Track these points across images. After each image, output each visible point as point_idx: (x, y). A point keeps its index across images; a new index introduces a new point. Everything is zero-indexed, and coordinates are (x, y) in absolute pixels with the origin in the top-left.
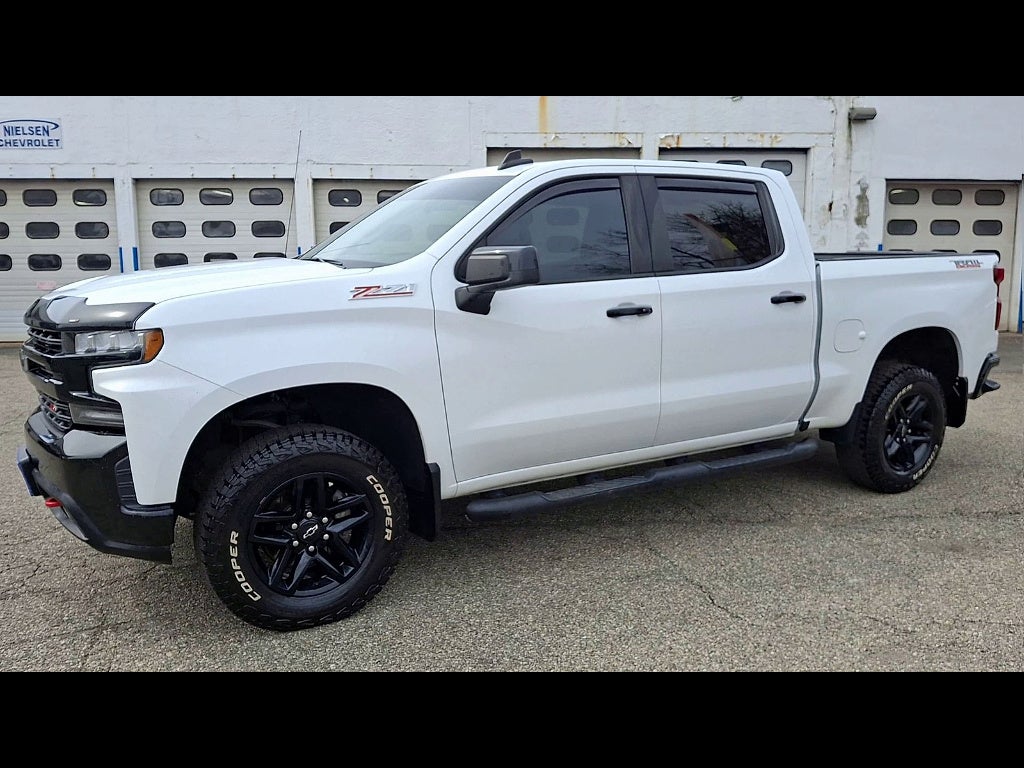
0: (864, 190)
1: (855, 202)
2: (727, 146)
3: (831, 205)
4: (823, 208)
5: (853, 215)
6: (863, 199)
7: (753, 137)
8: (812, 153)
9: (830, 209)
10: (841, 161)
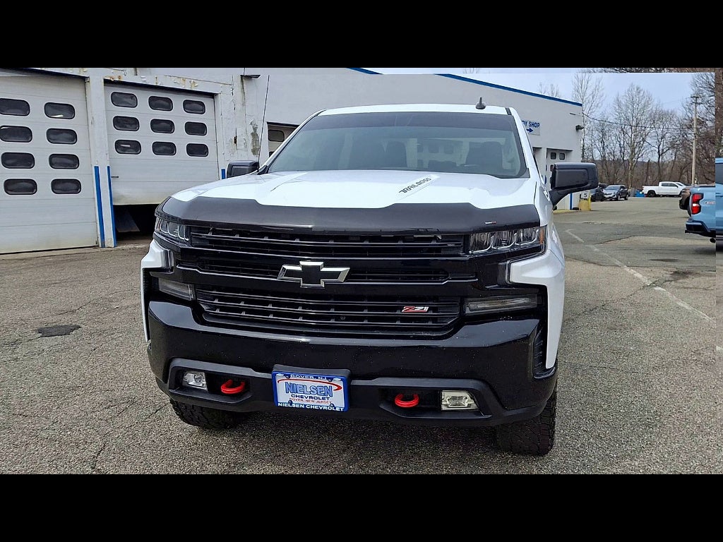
0: (255, 129)
1: (251, 138)
2: (158, 85)
3: (235, 140)
4: (231, 141)
5: (250, 148)
6: (254, 135)
7: (178, 81)
8: (220, 99)
9: (235, 142)
10: (239, 107)
